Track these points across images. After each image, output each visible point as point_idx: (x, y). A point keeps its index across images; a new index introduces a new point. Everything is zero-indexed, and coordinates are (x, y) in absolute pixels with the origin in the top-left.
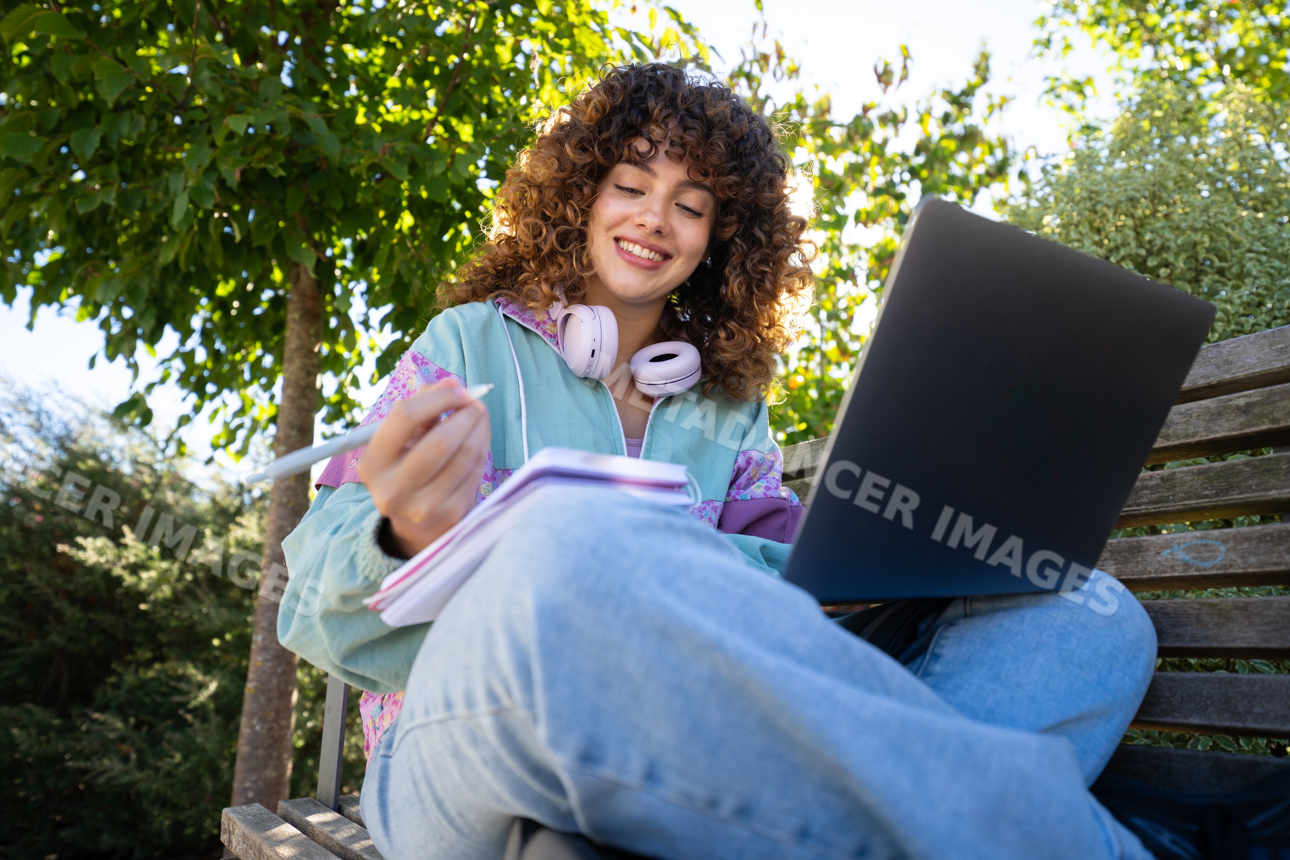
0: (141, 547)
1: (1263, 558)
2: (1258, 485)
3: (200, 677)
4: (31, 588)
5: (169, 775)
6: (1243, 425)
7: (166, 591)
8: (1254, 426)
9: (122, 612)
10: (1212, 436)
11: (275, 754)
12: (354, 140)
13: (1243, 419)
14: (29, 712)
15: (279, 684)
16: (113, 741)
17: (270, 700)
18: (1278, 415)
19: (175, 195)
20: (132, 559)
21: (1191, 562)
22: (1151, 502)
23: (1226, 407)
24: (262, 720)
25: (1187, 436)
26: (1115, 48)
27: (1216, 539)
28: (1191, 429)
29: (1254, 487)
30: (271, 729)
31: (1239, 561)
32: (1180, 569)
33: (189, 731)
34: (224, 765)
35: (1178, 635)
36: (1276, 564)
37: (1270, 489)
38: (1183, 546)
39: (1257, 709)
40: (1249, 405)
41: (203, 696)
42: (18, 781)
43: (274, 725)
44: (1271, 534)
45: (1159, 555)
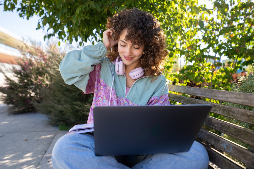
1: (237, 155)
2: (244, 137)
6: (247, 120)
8: (249, 121)
13: (247, 118)
21: (226, 149)
22: (224, 131)
23: (246, 114)
25: (236, 118)
27: (232, 146)
28: (237, 116)
29: (242, 137)
31: (233, 154)
32: (223, 149)
37: (245, 139)
38: (226, 144)
40: (250, 115)
44: (241, 151)
45: (221, 144)
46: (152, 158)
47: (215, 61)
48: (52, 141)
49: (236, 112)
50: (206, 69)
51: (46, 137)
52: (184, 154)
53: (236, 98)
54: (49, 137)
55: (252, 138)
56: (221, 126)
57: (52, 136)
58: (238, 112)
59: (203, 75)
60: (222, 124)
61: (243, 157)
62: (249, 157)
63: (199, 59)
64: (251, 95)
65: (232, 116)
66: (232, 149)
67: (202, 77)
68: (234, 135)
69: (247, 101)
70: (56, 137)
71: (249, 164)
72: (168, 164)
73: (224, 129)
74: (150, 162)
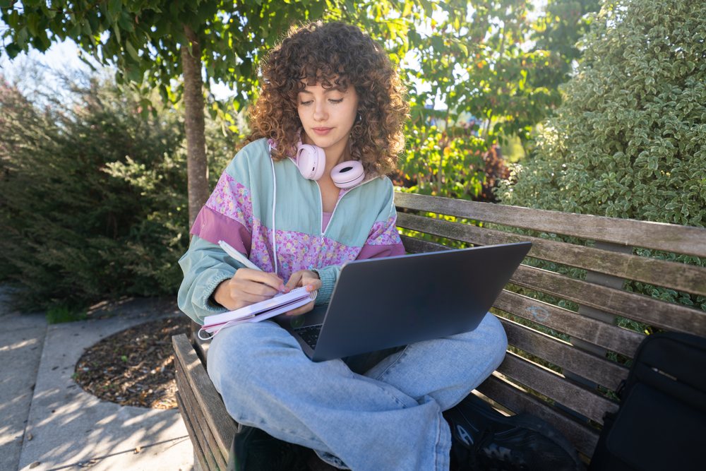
0: (136, 166)
1: (559, 324)
4: (92, 185)
5: (166, 272)
6: (573, 262)
8: (577, 264)
10: (561, 262)
13: (574, 258)
16: (140, 256)
18: (586, 263)
20: (133, 171)
21: (536, 316)
22: (531, 284)
23: (570, 251)
25: (552, 258)
27: (547, 310)
28: (555, 256)
29: (567, 293)
31: (551, 322)
32: (532, 317)
37: (571, 296)
38: (535, 308)
40: (579, 253)
41: (175, 241)
44: (565, 315)
45: (526, 307)
46: (406, 353)
47: (447, 123)
48: (39, 357)
49: (552, 248)
50: (429, 142)
51: (14, 347)
52: (466, 335)
53: (551, 222)
54: (23, 347)
55: (584, 292)
56: (524, 275)
57: (33, 341)
58: (556, 247)
59: (425, 157)
60: (527, 273)
61: (569, 326)
62: (580, 325)
63: (418, 120)
64: (579, 216)
65: (545, 255)
66: (548, 315)
67: (422, 161)
69: (571, 228)
70: (46, 343)
71: (580, 336)
72: (442, 359)
73: (531, 280)
74: (403, 360)
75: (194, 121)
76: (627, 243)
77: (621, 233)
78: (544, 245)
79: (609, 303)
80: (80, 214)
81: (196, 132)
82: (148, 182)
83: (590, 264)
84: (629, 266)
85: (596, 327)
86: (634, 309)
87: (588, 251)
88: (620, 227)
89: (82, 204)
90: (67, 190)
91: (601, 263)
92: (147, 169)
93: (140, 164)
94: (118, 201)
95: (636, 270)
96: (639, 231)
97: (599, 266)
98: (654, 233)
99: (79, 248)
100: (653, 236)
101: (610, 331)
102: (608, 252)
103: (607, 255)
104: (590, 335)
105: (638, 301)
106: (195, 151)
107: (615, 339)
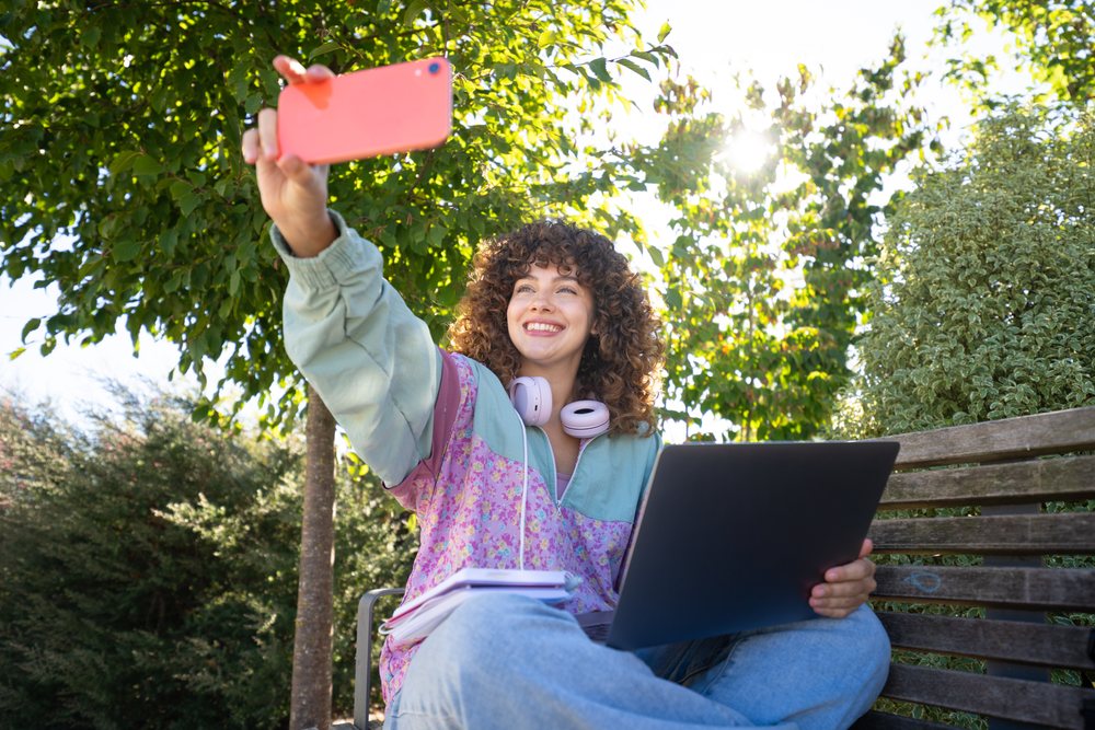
0: (213, 508)
1: (961, 590)
2: (963, 537)
3: (261, 610)
4: (136, 542)
5: (244, 683)
6: (957, 493)
7: (232, 541)
8: (962, 494)
9: (200, 556)
10: (938, 498)
11: (320, 672)
12: (354, 209)
13: (957, 488)
14: (141, 636)
15: (320, 619)
16: (201, 658)
17: (314, 630)
18: (977, 488)
19: (231, 272)
20: (206, 517)
21: (921, 588)
22: (900, 542)
23: (948, 478)
24: (310, 646)
25: (924, 496)
26: (1011, 29)
27: (934, 573)
28: (927, 492)
29: (960, 539)
30: (316, 652)
31: (948, 590)
32: (914, 592)
33: (258, 650)
34: (284, 676)
35: (910, 639)
36: (969, 595)
37: (967, 542)
38: (916, 576)
39: (950, 695)
40: (962, 478)
41: (267, 625)
42: (136, 687)
43: (318, 650)
44: (967, 574)
45: (902, 580)
49: (919, 482)
53: (907, 448)
55: (987, 531)
56: (884, 532)
58: (925, 480)
60: (889, 528)
61: (978, 587)
62: (995, 581)
64: (947, 430)
65: (912, 495)
66: (939, 580)
68: (932, 542)
69: (941, 448)
71: (1001, 597)
72: (794, 661)
73: (898, 536)
74: (730, 672)
75: (321, 425)
76: (1028, 447)
77: (1015, 436)
78: (905, 481)
79: (1030, 535)
80: (107, 594)
81: (322, 440)
82: (227, 534)
83: (984, 489)
84: (1043, 476)
85: (1021, 576)
86: (1070, 533)
87: (974, 472)
88: (1012, 428)
89: (116, 575)
90: (94, 555)
91: (998, 482)
92: (228, 515)
93: (218, 506)
94: (173, 569)
95: (1054, 478)
96: (1041, 427)
97: (998, 488)
98: (1063, 424)
99: (98, 651)
100: (1062, 429)
101: (1045, 576)
102: (1006, 465)
103: (1005, 470)
104: (1016, 590)
105: (1072, 520)
106: (319, 468)
107: (1057, 586)
